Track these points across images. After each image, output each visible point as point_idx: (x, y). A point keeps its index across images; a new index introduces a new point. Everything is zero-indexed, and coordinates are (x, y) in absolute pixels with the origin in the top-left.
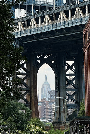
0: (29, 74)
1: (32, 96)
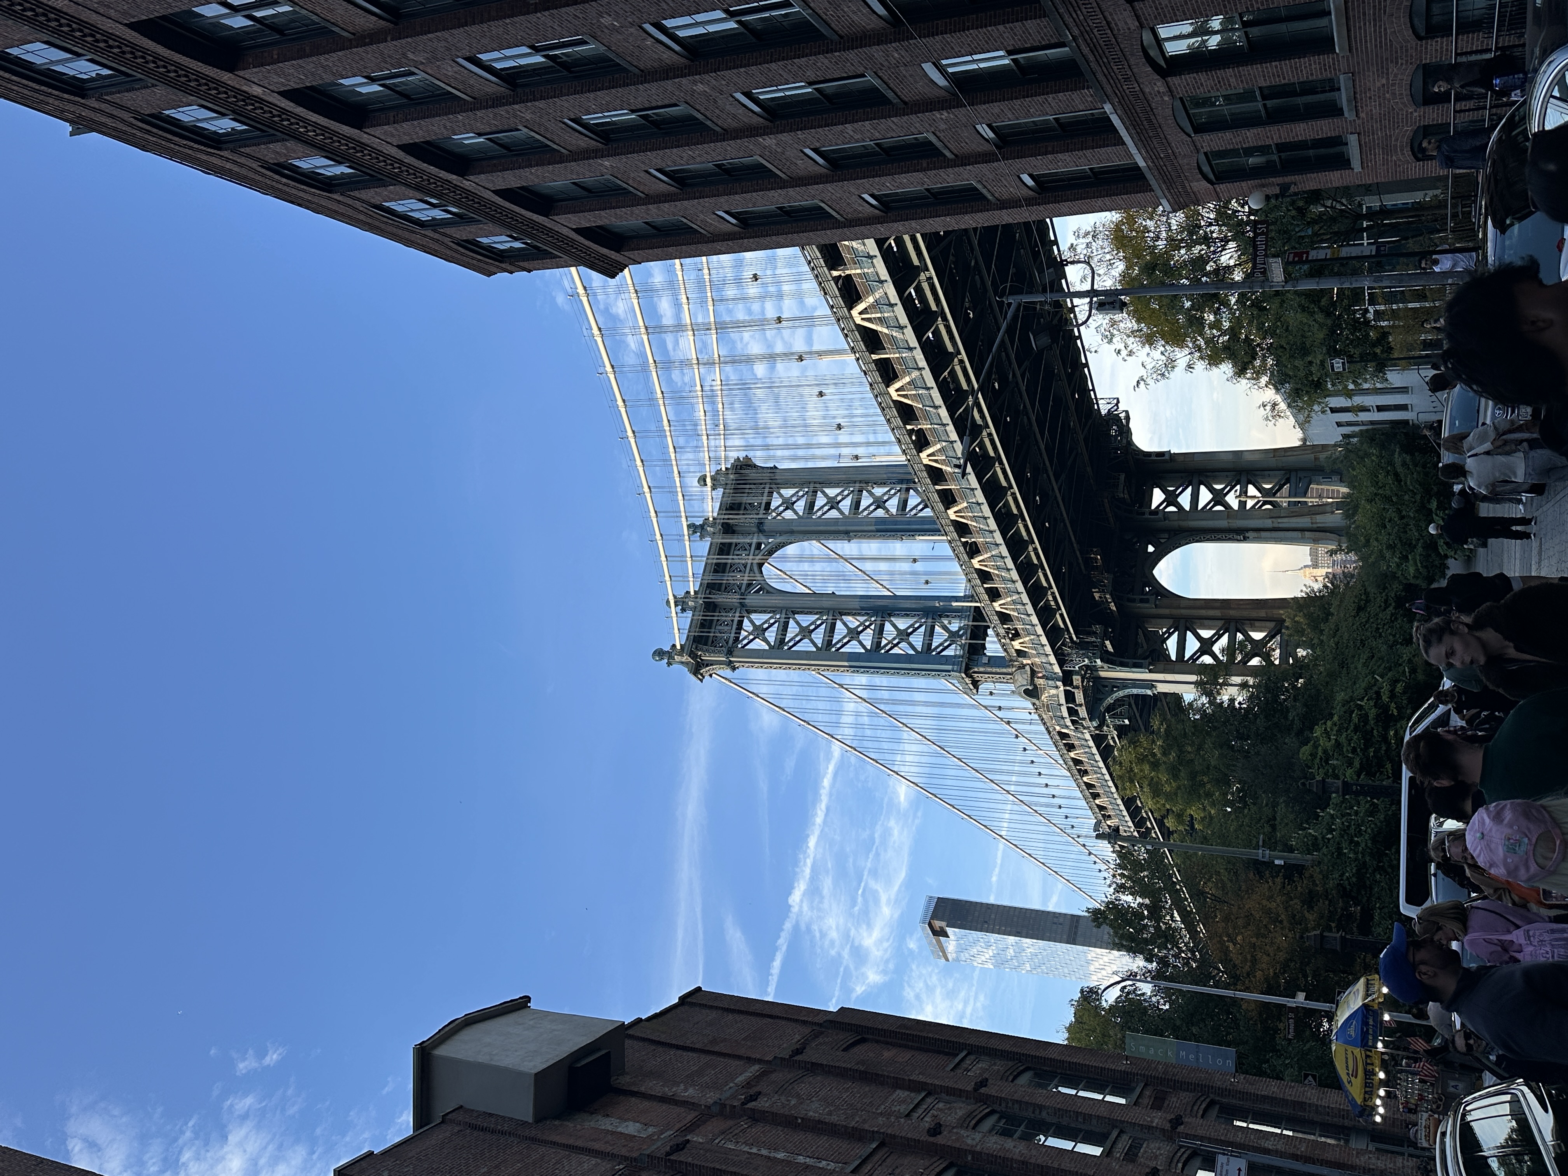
0: (1182, 622)
1: (1254, 614)
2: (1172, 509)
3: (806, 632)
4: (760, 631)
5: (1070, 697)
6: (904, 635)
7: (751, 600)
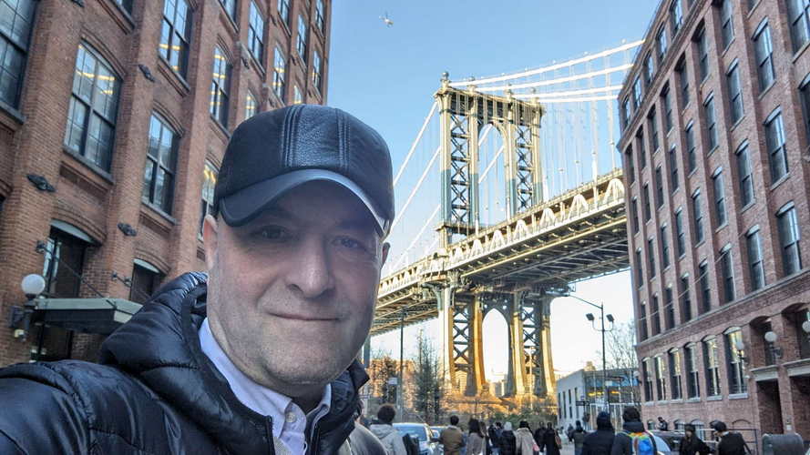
1: (476, 353)
2: (524, 316)
3: (459, 148)
4: (460, 125)
6: (459, 195)
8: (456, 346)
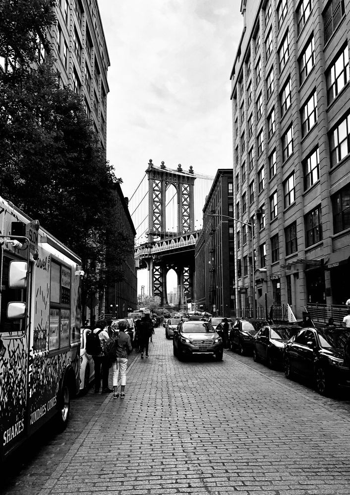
0: (162, 275)
1: (164, 288)
2: (184, 272)
3: (157, 196)
4: (157, 185)
5: (146, 255)
6: (157, 218)
7: (164, 182)
8: (155, 285)
